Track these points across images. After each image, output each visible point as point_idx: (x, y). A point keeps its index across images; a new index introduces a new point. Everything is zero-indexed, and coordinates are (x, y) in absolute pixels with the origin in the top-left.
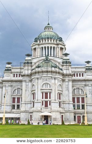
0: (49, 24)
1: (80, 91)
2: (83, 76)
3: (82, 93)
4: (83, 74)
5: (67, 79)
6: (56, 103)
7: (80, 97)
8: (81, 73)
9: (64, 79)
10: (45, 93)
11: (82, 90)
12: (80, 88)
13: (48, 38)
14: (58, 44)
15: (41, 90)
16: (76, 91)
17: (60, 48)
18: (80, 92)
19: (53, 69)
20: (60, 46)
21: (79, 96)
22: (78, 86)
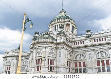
0: (63, 10)
1: (82, 56)
2: (83, 43)
3: (83, 58)
4: (83, 41)
5: (60, 47)
6: (45, 67)
7: (82, 61)
8: (82, 41)
9: (57, 47)
10: (38, 60)
11: (83, 55)
12: (81, 54)
13: (59, 19)
14: (64, 22)
15: (35, 57)
16: (78, 57)
17: (66, 24)
18: (82, 58)
19: (44, 40)
20: (66, 23)
21: (80, 61)
22: (80, 52)
